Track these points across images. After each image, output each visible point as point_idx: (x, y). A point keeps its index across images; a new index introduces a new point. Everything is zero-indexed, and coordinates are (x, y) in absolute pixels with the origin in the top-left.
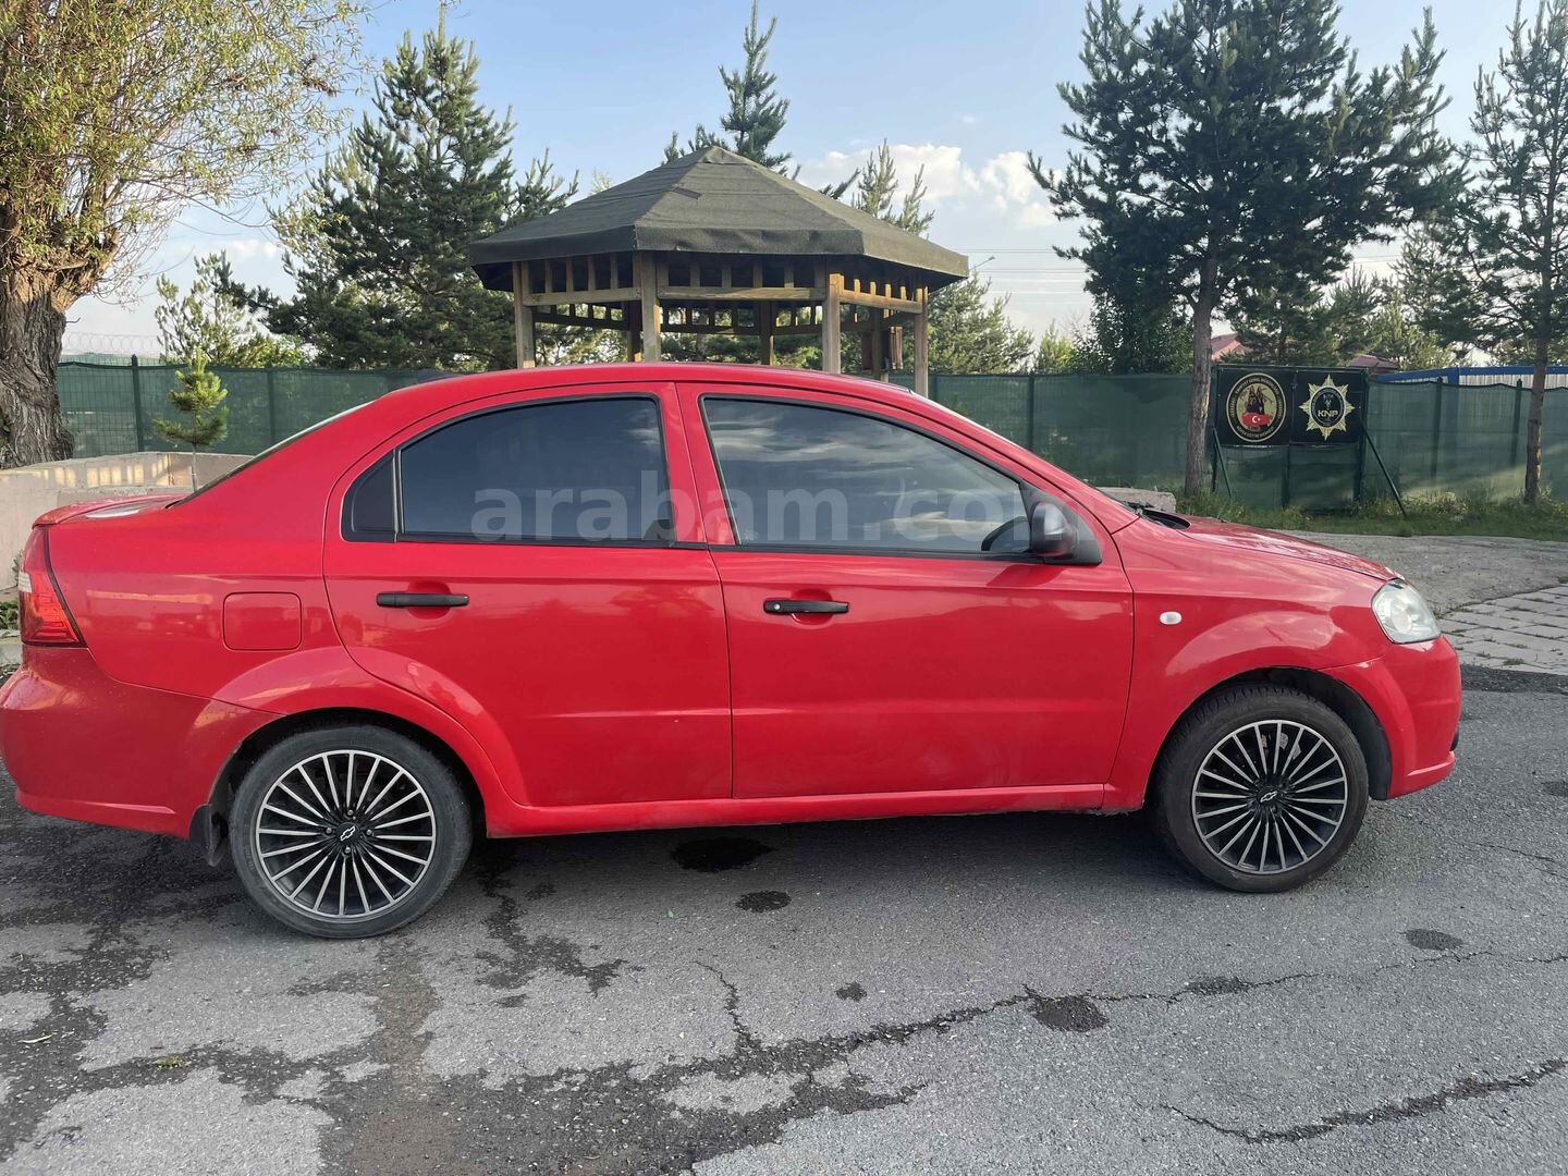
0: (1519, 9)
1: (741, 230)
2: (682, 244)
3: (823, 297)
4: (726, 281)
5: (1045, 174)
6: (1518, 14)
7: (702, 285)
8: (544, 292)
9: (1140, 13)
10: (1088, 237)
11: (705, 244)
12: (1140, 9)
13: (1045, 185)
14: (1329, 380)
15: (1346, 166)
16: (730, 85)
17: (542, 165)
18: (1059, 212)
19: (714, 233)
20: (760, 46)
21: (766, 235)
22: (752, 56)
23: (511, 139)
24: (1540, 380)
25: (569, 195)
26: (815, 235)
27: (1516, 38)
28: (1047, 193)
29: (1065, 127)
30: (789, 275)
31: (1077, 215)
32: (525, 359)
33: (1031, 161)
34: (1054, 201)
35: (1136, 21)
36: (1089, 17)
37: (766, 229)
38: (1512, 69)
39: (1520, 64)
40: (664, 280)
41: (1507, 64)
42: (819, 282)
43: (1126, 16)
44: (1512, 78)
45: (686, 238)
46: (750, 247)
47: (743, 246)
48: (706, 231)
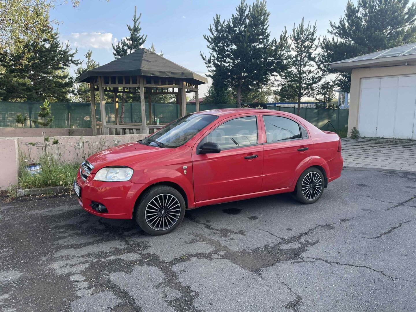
0: (294, 25)
1: (166, 72)
2: (152, 74)
3: (182, 88)
4: (160, 83)
5: (204, 57)
6: (294, 27)
7: (154, 84)
8: (109, 84)
9: (224, 21)
10: (210, 72)
11: (158, 74)
12: (224, 20)
13: (204, 59)
14: (259, 106)
16: (130, 29)
18: (208, 66)
19: (160, 72)
20: (137, 20)
21: (172, 73)
22: (135, 22)
24: (299, 106)
25: (75, 53)
26: (183, 73)
27: (294, 32)
28: (204, 61)
29: (207, 46)
30: (174, 82)
31: (212, 67)
32: (103, 101)
33: (201, 53)
34: (206, 63)
35: (224, 23)
36: (214, 21)
37: (172, 71)
38: (293, 38)
39: (294, 37)
40: (145, 82)
41: (292, 37)
42: (181, 84)
43: (221, 21)
44: (292, 40)
45: (154, 73)
46: (168, 76)
47: (167, 75)
48: (158, 71)
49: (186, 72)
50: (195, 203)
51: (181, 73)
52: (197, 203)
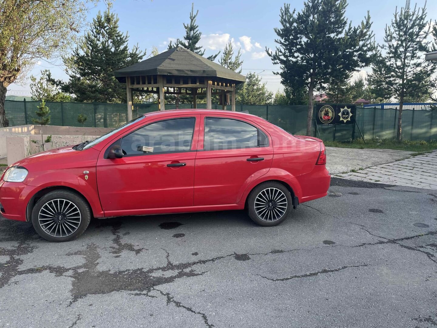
0: (396, 9)
1: (185, 70)
2: (169, 73)
3: (207, 87)
4: (181, 83)
5: (270, 53)
6: (396, 11)
7: (175, 83)
8: (134, 84)
9: (295, 10)
10: (282, 69)
11: (176, 73)
12: (295, 9)
13: (270, 55)
14: (346, 107)
15: (347, 52)
16: (186, 28)
17: (136, 47)
18: (274, 63)
19: (178, 70)
20: (194, 18)
21: (191, 71)
22: (192, 20)
23: (128, 40)
24: (401, 107)
25: (144, 55)
26: (204, 71)
27: (396, 17)
28: (270, 58)
29: (275, 40)
30: (198, 81)
31: (278, 64)
32: (129, 101)
33: (266, 49)
34: (272, 60)
35: (294, 13)
36: (281, 12)
37: (192, 69)
38: (395, 25)
39: (397, 24)
40: (165, 82)
41: (393, 24)
43: (291, 11)
44: (395, 27)
45: (171, 72)
46: (187, 74)
47: (185, 74)
48: (176, 70)
49: (209, 69)
50: (103, 212)
51: (202, 72)
52: (105, 212)
